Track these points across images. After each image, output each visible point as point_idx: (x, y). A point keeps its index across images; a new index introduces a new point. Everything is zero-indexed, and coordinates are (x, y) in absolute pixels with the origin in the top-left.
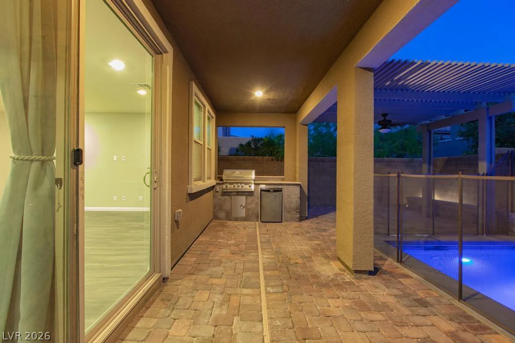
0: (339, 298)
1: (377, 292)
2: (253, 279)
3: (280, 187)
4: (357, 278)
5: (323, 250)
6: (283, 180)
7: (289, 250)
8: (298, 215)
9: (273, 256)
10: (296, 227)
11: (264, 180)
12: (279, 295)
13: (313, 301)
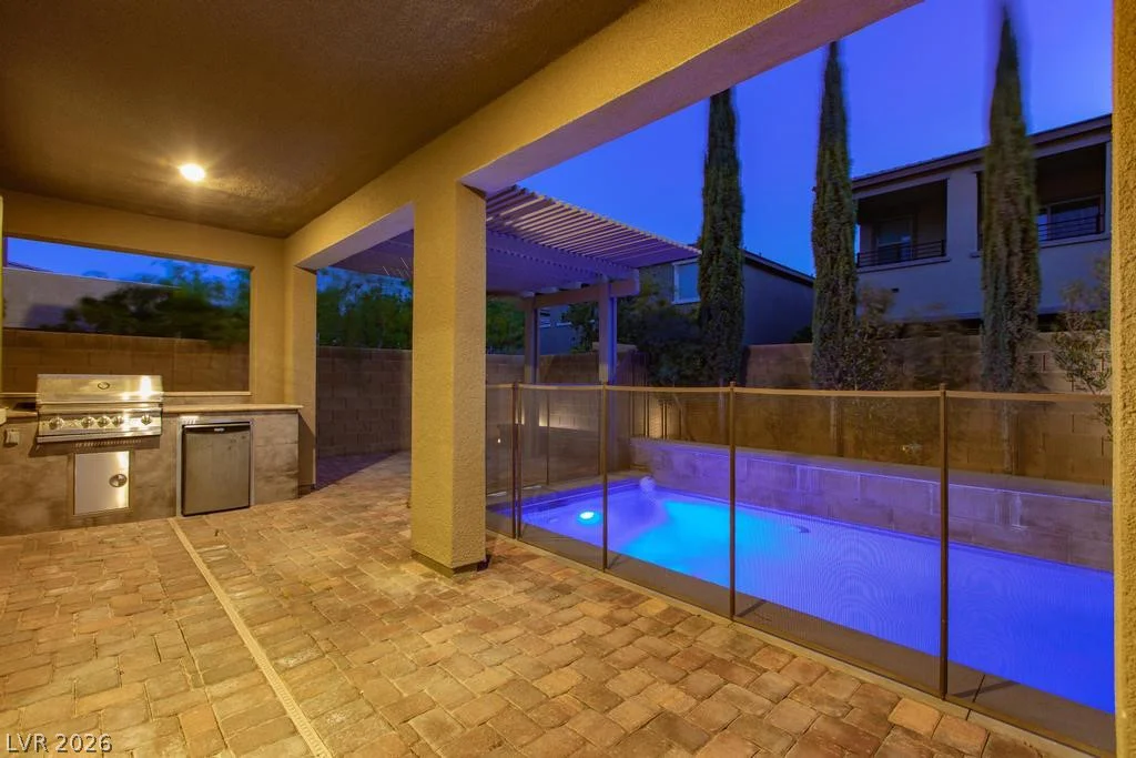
0: (440, 626)
1: (497, 595)
2: (230, 656)
3: (244, 418)
4: (459, 582)
5: (375, 549)
6: (247, 400)
7: (298, 568)
8: (294, 484)
9: (261, 590)
10: (294, 512)
11: (187, 403)
12: (315, 666)
13: (395, 650)
